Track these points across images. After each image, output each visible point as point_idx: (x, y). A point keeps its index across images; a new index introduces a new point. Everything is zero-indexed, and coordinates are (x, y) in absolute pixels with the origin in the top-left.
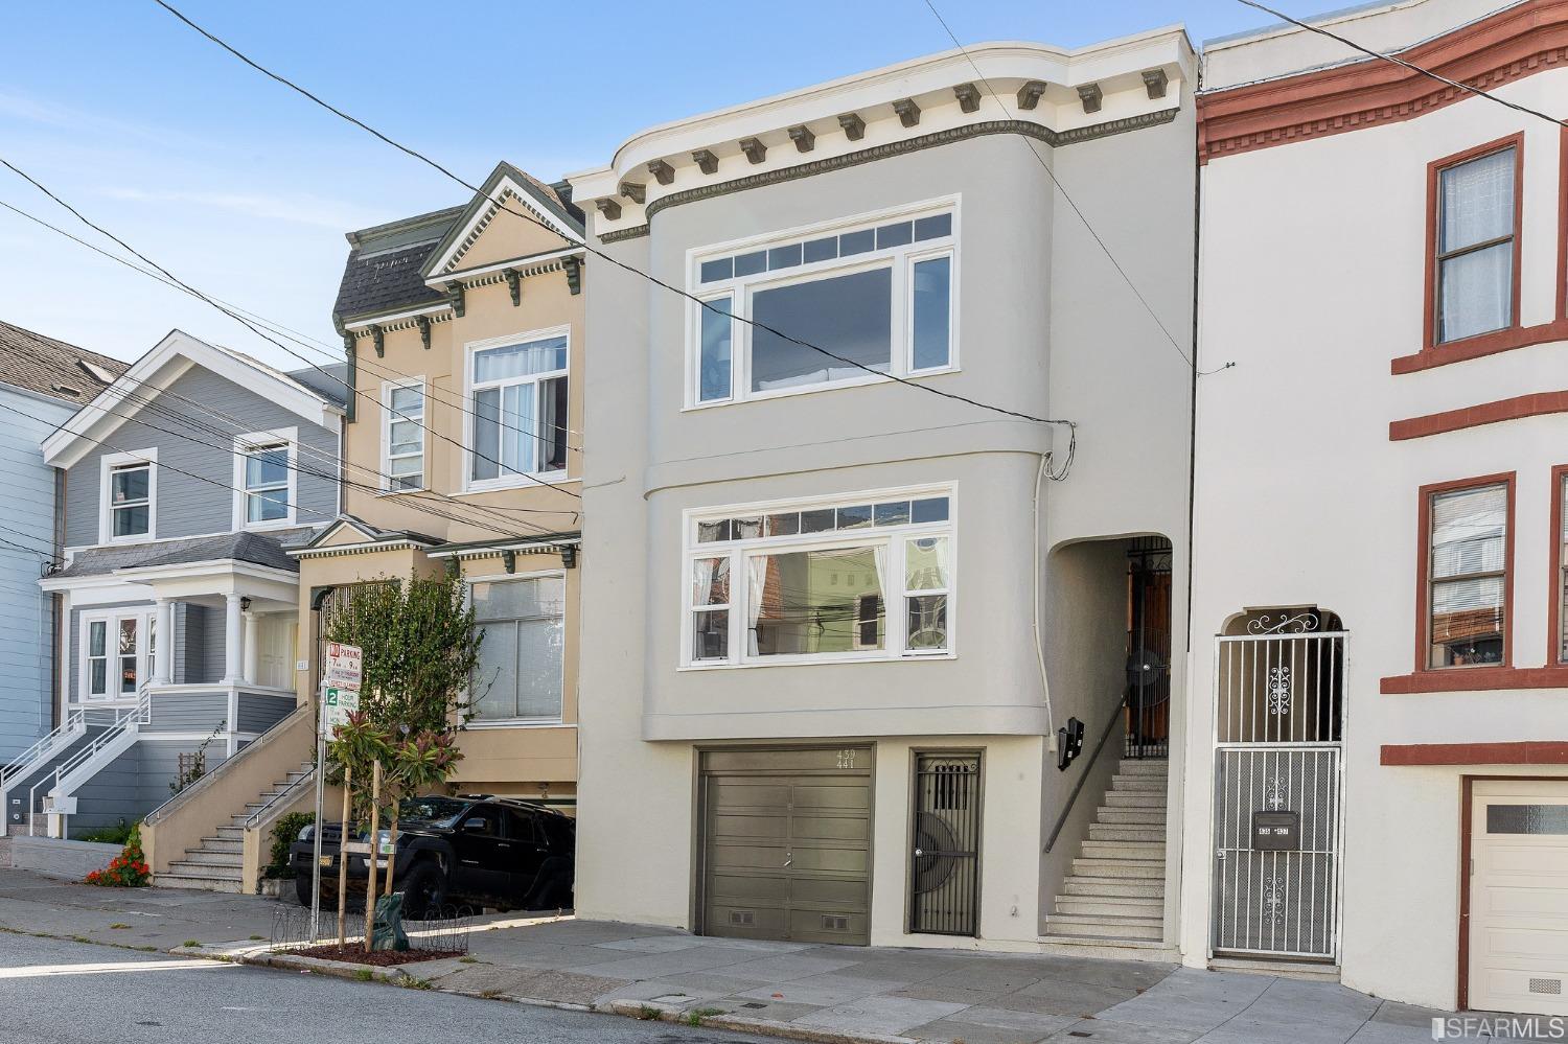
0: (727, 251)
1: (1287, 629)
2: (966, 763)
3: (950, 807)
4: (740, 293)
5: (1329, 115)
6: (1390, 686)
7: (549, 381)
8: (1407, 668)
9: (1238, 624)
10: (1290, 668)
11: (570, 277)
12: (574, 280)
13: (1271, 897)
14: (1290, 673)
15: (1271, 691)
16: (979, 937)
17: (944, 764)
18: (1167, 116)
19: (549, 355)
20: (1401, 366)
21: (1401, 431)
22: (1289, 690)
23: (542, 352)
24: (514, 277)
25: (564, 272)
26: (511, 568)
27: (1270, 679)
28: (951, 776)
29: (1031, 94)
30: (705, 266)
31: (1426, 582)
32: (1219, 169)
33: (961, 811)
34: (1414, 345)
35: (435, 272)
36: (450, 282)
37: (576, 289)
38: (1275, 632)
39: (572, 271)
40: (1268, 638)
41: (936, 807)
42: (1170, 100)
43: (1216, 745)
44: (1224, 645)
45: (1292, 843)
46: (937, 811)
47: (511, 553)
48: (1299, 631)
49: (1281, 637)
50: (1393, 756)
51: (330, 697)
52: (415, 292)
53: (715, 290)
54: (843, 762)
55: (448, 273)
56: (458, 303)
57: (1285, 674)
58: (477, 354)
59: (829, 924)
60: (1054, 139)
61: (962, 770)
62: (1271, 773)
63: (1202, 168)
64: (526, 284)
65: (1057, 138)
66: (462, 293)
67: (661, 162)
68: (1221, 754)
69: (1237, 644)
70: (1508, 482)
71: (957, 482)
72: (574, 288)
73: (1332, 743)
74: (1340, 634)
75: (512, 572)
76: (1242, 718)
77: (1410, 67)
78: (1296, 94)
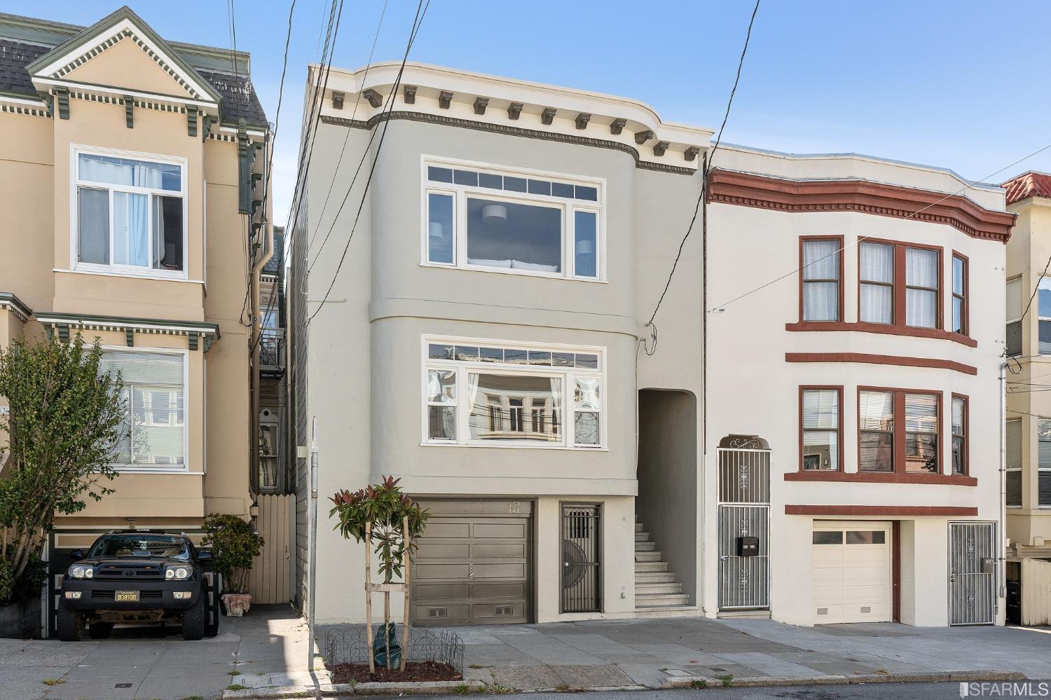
0: (450, 164)
1: (747, 447)
2: (587, 510)
3: (584, 537)
4: (461, 195)
5: (762, 199)
6: (789, 477)
7: (163, 197)
8: (796, 470)
9: (725, 442)
10: (748, 466)
11: (187, 122)
12: (191, 125)
13: (743, 579)
15: (748, 476)
16: (604, 612)
17: (574, 511)
18: (690, 172)
20: (790, 327)
21: (791, 358)
23: (150, 172)
24: (129, 103)
25: (183, 115)
26: (130, 342)
27: (740, 470)
28: (583, 518)
30: (432, 170)
31: (802, 430)
32: (714, 208)
33: (586, 539)
34: (795, 320)
35: (42, 73)
36: (58, 87)
37: (193, 133)
38: (742, 448)
39: (189, 117)
40: (739, 450)
41: (571, 537)
43: (719, 503)
44: (720, 452)
45: (755, 552)
46: (572, 540)
47: (130, 331)
48: (752, 448)
49: (744, 450)
50: (791, 510)
53: (442, 188)
54: (512, 509)
55: (57, 78)
56: (62, 107)
57: (746, 469)
58: (81, 155)
59: (499, 611)
60: (638, 164)
61: (585, 514)
62: (742, 518)
63: (707, 205)
65: (640, 162)
66: (69, 100)
68: (720, 508)
69: (725, 452)
70: (840, 390)
71: (606, 347)
72: (192, 131)
73: (766, 504)
74: (768, 451)
75: (132, 346)
76: (729, 490)
77: (800, 189)
78: (756, 185)
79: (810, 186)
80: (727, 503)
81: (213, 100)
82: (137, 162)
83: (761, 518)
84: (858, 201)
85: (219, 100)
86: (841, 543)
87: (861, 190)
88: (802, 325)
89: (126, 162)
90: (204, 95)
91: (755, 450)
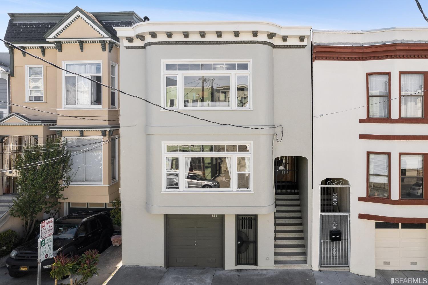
0: (176, 62)
1: (337, 184)
2: (251, 216)
3: (247, 229)
4: (179, 75)
5: (344, 56)
6: (361, 199)
7: (94, 77)
8: (365, 195)
9: (324, 182)
10: (337, 193)
11: (102, 46)
12: (104, 47)
13: (334, 252)
14: (337, 195)
15: (333, 199)
16: (257, 266)
17: (245, 217)
18: (304, 47)
19: (94, 68)
20: (361, 121)
21: (362, 137)
22: (337, 199)
23: (91, 67)
24: (81, 43)
25: (100, 44)
27: (333, 196)
28: (247, 220)
29: (271, 36)
30: (167, 65)
31: (368, 175)
32: (316, 63)
33: (250, 230)
34: (365, 117)
35: (50, 37)
36: (56, 41)
37: (104, 50)
38: (334, 185)
39: (103, 44)
40: (332, 186)
41: (243, 228)
42: (305, 43)
43: (320, 213)
44: (321, 188)
46: (243, 230)
47: (82, 131)
48: (339, 185)
49: (335, 186)
50: (362, 216)
51: (42, 244)
52: (39, 39)
53: (171, 73)
55: (55, 38)
56: (60, 48)
57: (336, 195)
58: (66, 64)
60: (274, 47)
61: (250, 218)
62: (334, 221)
63: (313, 62)
64: (85, 46)
65: (274, 46)
66: (61, 45)
67: (153, 32)
68: (321, 216)
69: (324, 188)
70: (389, 155)
71: (253, 142)
72: (104, 49)
73: (348, 213)
74: (349, 186)
75: (83, 136)
76: (326, 206)
77: (364, 50)
78: (338, 50)
79: (370, 48)
80: (325, 213)
81: (109, 37)
82: (86, 64)
83: (345, 220)
84: (398, 53)
85: (110, 36)
86: (398, 228)
87: (399, 48)
88: (369, 120)
89: (82, 64)
90: (106, 36)
91: (341, 186)
